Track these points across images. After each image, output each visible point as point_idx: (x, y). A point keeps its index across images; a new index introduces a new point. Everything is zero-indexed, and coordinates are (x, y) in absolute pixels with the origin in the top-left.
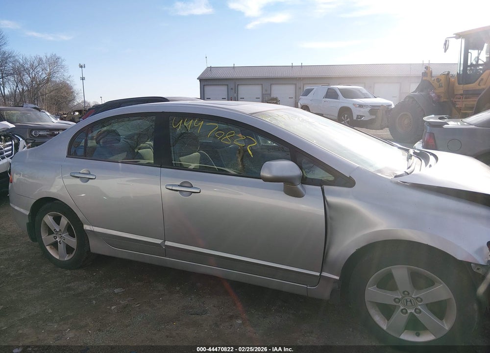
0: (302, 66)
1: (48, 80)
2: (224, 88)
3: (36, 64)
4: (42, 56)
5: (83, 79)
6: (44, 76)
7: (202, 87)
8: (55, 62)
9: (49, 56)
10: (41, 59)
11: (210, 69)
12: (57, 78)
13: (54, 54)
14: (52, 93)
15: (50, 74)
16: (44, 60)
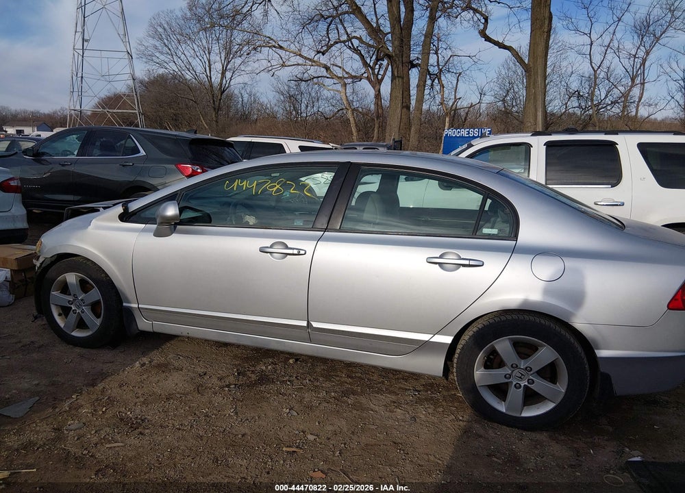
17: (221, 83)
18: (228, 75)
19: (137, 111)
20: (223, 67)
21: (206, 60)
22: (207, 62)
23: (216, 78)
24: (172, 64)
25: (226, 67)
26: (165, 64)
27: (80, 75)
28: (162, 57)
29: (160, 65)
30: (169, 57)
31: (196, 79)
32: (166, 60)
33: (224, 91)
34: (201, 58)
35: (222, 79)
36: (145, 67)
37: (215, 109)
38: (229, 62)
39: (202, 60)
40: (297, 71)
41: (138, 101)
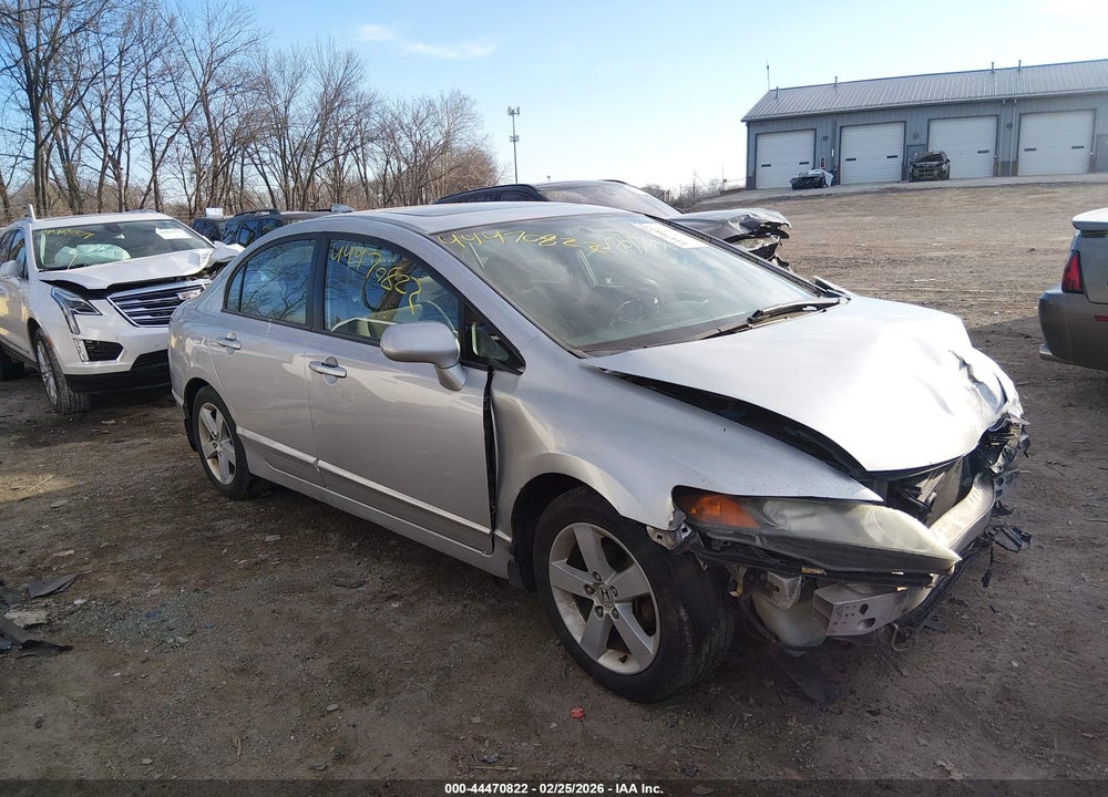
0: (993, 71)
1: (446, 146)
2: (807, 138)
3: (423, 114)
4: (435, 96)
5: (515, 139)
6: (439, 137)
7: (752, 137)
8: (458, 107)
9: (447, 95)
10: (431, 104)
11: (776, 94)
12: (462, 142)
13: (456, 91)
14: (452, 174)
15: (448, 133)
16: (438, 105)
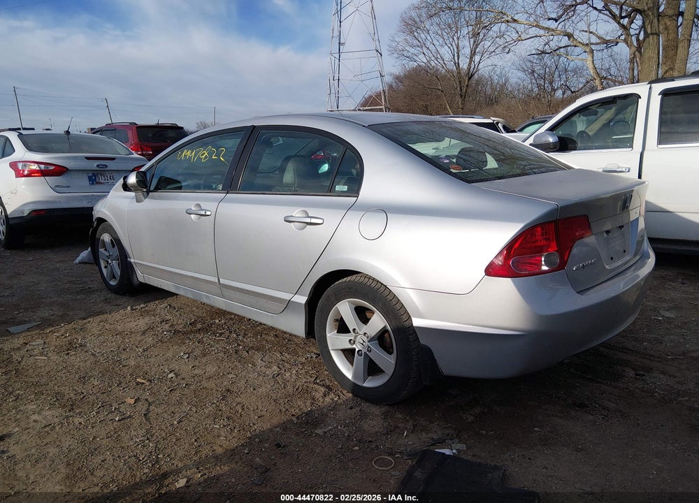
17: (469, 69)
18: (477, 58)
19: (383, 107)
20: (471, 52)
21: (455, 47)
22: (456, 50)
23: (464, 64)
24: (421, 56)
25: (475, 51)
26: (415, 57)
27: (336, 78)
28: (412, 50)
29: (410, 58)
30: (419, 49)
31: (443, 67)
32: (416, 52)
33: (472, 75)
34: (450, 46)
35: (470, 64)
36: (396, 62)
37: (461, 96)
38: (477, 45)
39: (451, 48)
40: (537, 44)
41: (385, 97)
